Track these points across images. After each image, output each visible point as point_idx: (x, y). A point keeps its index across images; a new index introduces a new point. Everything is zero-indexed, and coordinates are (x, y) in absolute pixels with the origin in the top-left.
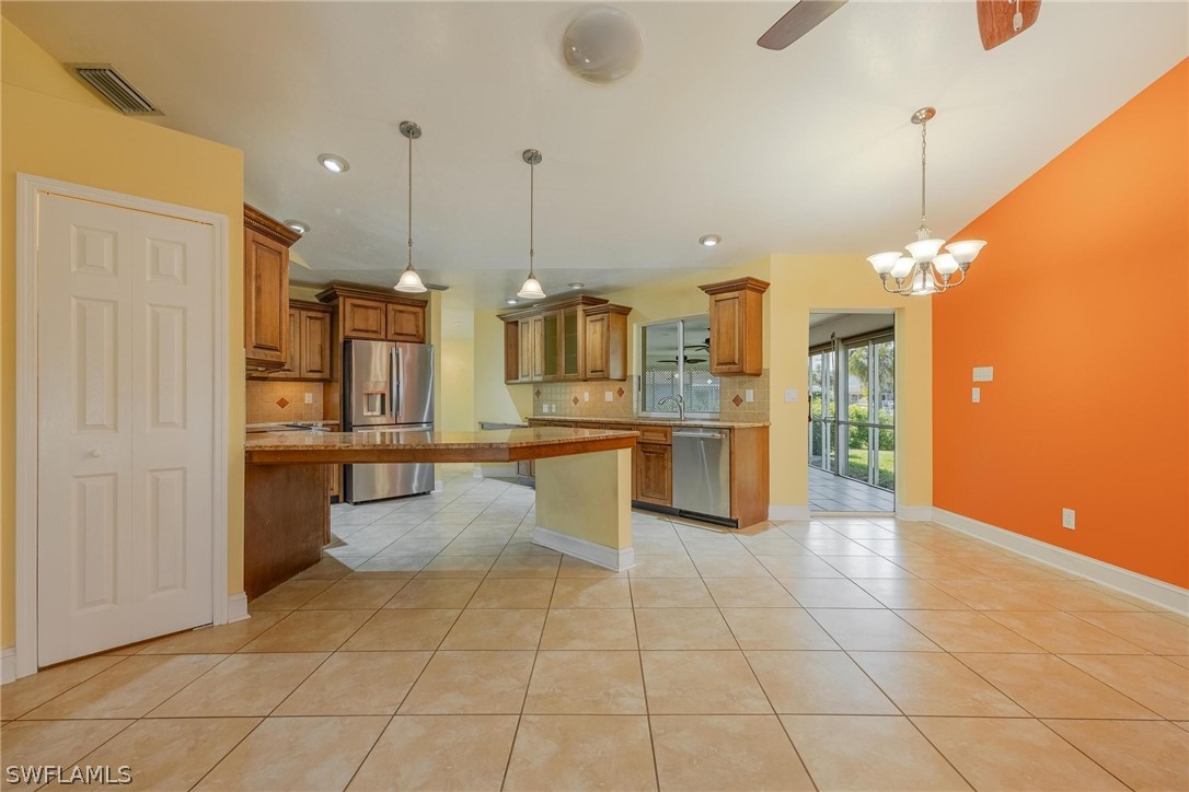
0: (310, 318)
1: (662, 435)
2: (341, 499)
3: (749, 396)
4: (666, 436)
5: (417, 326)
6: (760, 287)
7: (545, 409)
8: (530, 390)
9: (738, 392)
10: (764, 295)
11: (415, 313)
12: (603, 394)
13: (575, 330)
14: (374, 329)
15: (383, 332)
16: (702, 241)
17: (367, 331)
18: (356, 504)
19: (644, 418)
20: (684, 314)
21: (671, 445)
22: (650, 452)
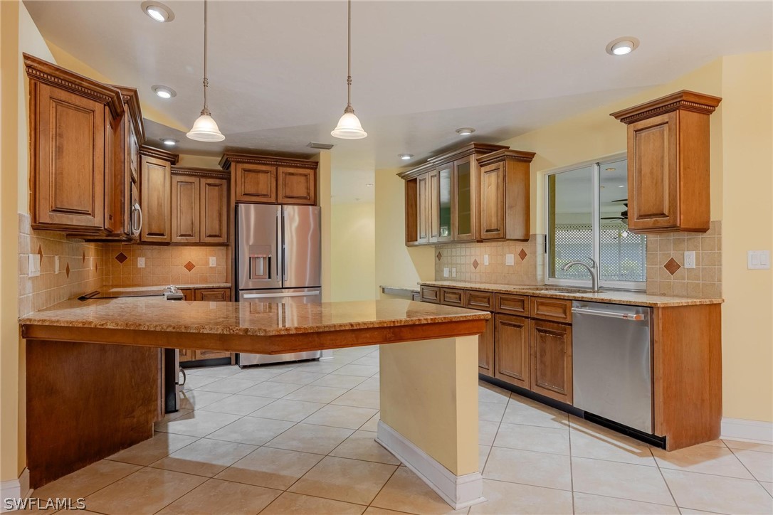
0: (209, 185)
1: (561, 310)
2: (233, 361)
3: (690, 260)
4: (565, 313)
5: (308, 188)
6: (705, 106)
7: (446, 274)
8: (431, 253)
9: (673, 254)
10: (711, 116)
11: (305, 175)
12: (503, 255)
13: (468, 185)
14: (265, 193)
15: (274, 195)
16: (610, 50)
17: (258, 195)
18: (245, 367)
19: (547, 287)
20: (599, 155)
21: (571, 325)
22: (546, 332)
